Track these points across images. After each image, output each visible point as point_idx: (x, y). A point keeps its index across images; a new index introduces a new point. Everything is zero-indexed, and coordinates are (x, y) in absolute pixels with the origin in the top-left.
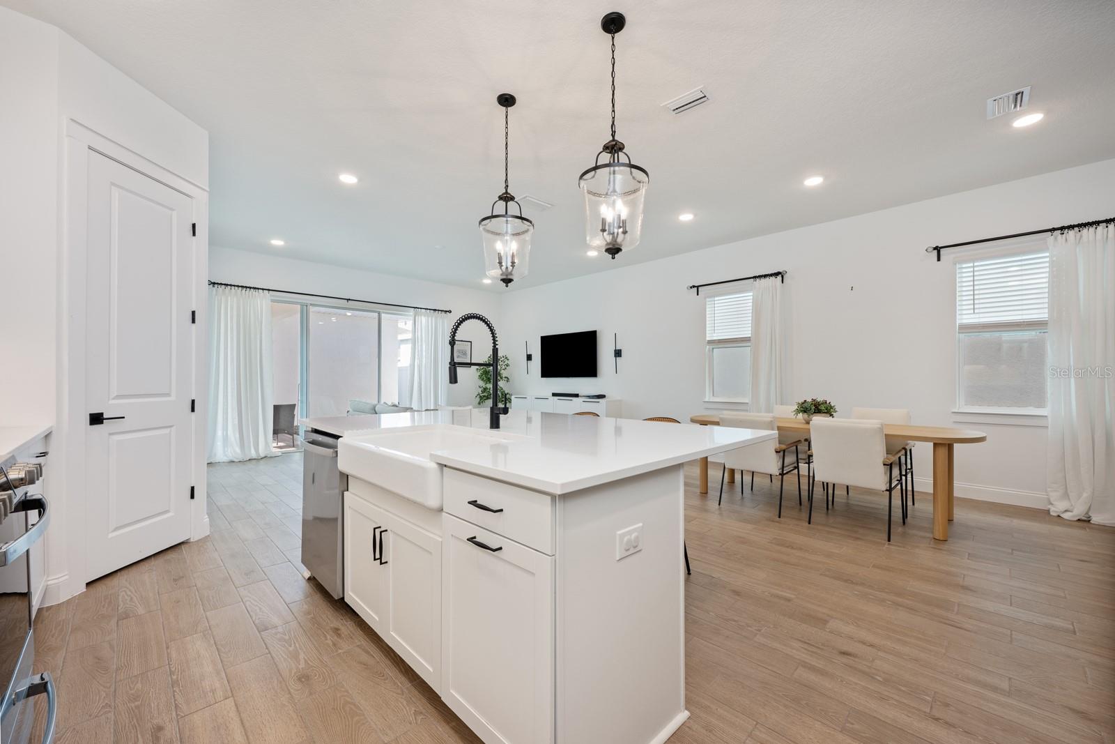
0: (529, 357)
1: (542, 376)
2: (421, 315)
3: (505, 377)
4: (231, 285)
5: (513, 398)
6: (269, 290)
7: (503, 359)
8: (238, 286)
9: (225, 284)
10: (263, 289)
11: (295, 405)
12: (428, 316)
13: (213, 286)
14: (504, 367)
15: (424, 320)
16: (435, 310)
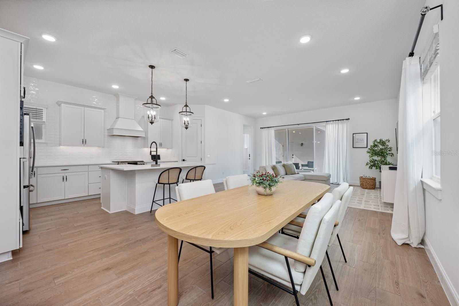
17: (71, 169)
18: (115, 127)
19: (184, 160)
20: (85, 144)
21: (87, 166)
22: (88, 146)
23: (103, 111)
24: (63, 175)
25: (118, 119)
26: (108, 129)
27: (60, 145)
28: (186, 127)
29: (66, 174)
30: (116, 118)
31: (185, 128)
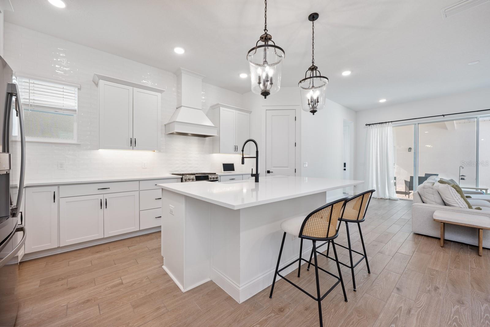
17: (113, 188)
18: (177, 120)
19: (269, 172)
20: (134, 147)
21: (138, 182)
22: (138, 149)
23: (159, 94)
24: (101, 197)
25: (179, 109)
26: (165, 124)
27: (98, 148)
28: (312, 110)
29: (106, 196)
30: (177, 108)
31: (311, 112)
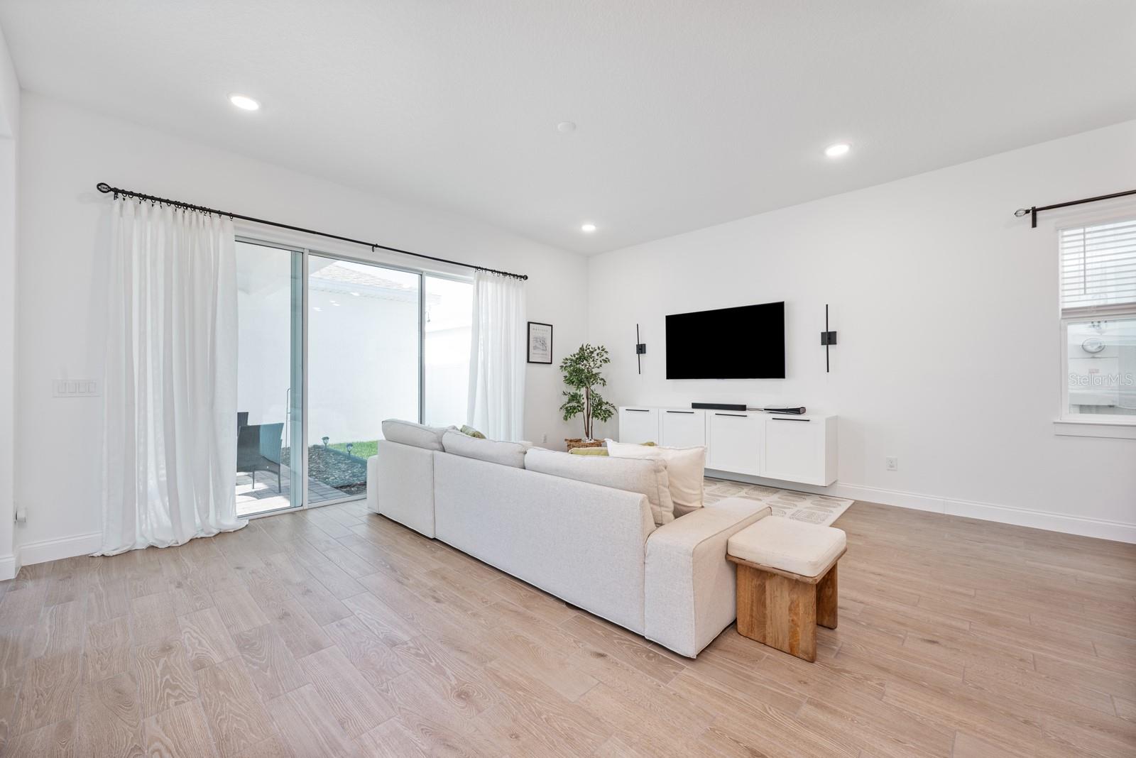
0: (641, 349)
1: (668, 378)
2: (487, 281)
3: (602, 379)
4: (152, 198)
5: (622, 410)
6: (231, 215)
7: (598, 351)
8: (168, 201)
9: (139, 195)
10: (220, 213)
11: (282, 424)
12: (497, 283)
13: (116, 197)
14: (599, 363)
15: (492, 287)
16: (505, 274)
